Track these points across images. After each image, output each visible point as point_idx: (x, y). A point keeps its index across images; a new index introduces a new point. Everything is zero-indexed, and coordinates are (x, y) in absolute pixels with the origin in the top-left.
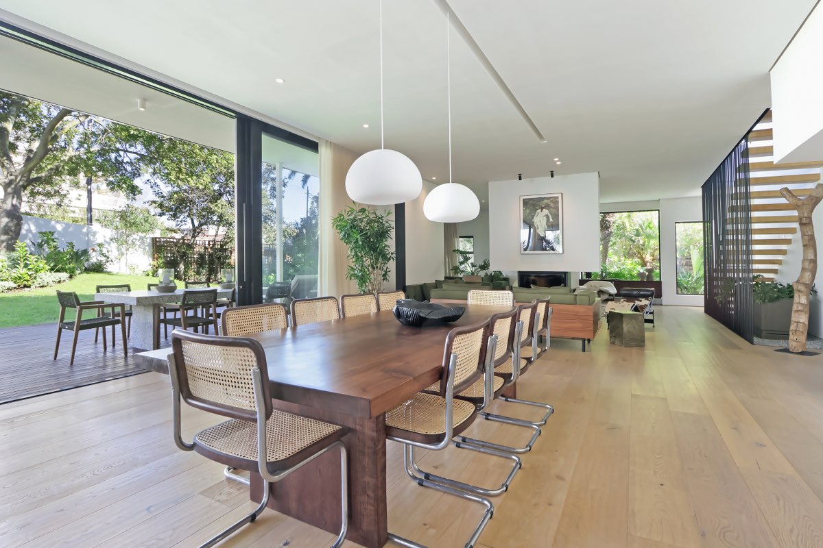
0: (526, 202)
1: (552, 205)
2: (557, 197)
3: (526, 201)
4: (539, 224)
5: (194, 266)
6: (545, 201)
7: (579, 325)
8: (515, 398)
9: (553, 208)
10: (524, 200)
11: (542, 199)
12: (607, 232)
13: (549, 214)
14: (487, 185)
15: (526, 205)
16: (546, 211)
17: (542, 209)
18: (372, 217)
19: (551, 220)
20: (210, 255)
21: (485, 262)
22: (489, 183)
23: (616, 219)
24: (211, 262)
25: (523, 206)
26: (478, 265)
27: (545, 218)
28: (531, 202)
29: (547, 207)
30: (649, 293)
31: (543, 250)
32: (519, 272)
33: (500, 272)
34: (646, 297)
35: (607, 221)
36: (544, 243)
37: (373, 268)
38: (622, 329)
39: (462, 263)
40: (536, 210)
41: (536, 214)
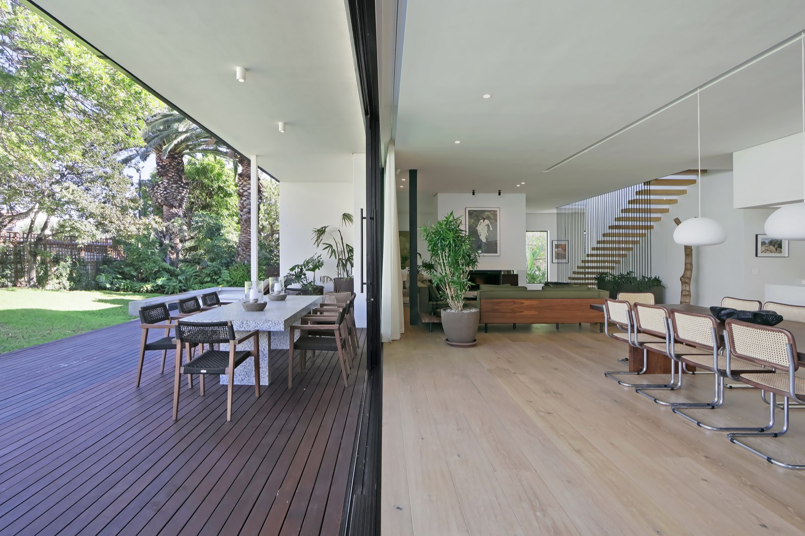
1: (492, 216)
2: (496, 211)
3: (471, 212)
4: (481, 231)
6: (487, 213)
9: (493, 219)
10: (469, 211)
11: (484, 211)
13: (490, 224)
15: (471, 215)
16: (487, 222)
17: (484, 219)
19: (491, 229)
22: (438, 194)
27: (486, 227)
28: (475, 213)
29: (488, 218)
40: (479, 220)
41: (480, 223)
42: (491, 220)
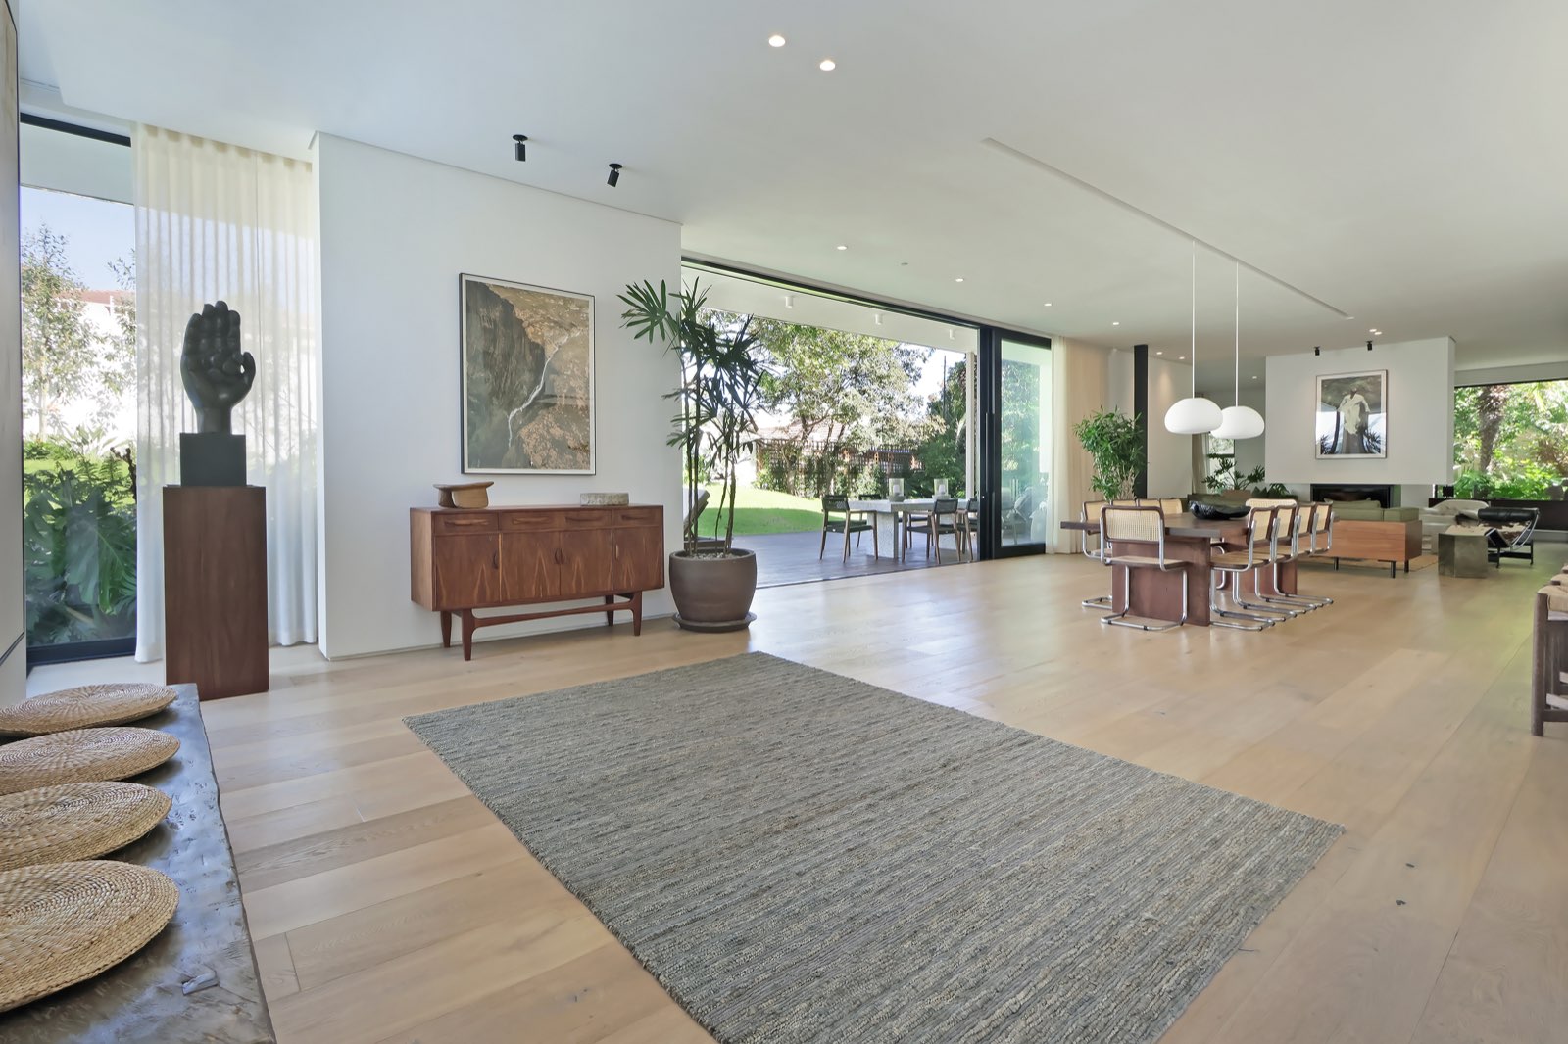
0: (1327, 385)
1: (1369, 387)
2: (1379, 377)
3: (1328, 382)
4: (1346, 416)
5: (802, 477)
6: (1359, 383)
7: (1387, 545)
8: (1295, 594)
9: (1372, 392)
10: (1323, 381)
11: (1354, 379)
12: (1491, 417)
13: (1364, 402)
14: (1264, 360)
15: (1327, 388)
16: (1358, 397)
17: (1353, 393)
18: (1120, 421)
19: (1368, 410)
20: (820, 461)
21: (1257, 471)
22: (1267, 359)
23: (1511, 396)
24: (821, 470)
25: (1322, 390)
26: (1246, 476)
27: (1358, 408)
28: (1335, 384)
29: (1362, 391)
30: (1525, 515)
31: (1366, 452)
32: (1312, 485)
33: (1281, 485)
34: (1522, 521)
35: (1492, 397)
36: (1365, 439)
37: (1123, 478)
38: (1454, 554)
39: (1219, 472)
40: (1342, 397)
41: (1343, 401)
42: (1367, 394)
